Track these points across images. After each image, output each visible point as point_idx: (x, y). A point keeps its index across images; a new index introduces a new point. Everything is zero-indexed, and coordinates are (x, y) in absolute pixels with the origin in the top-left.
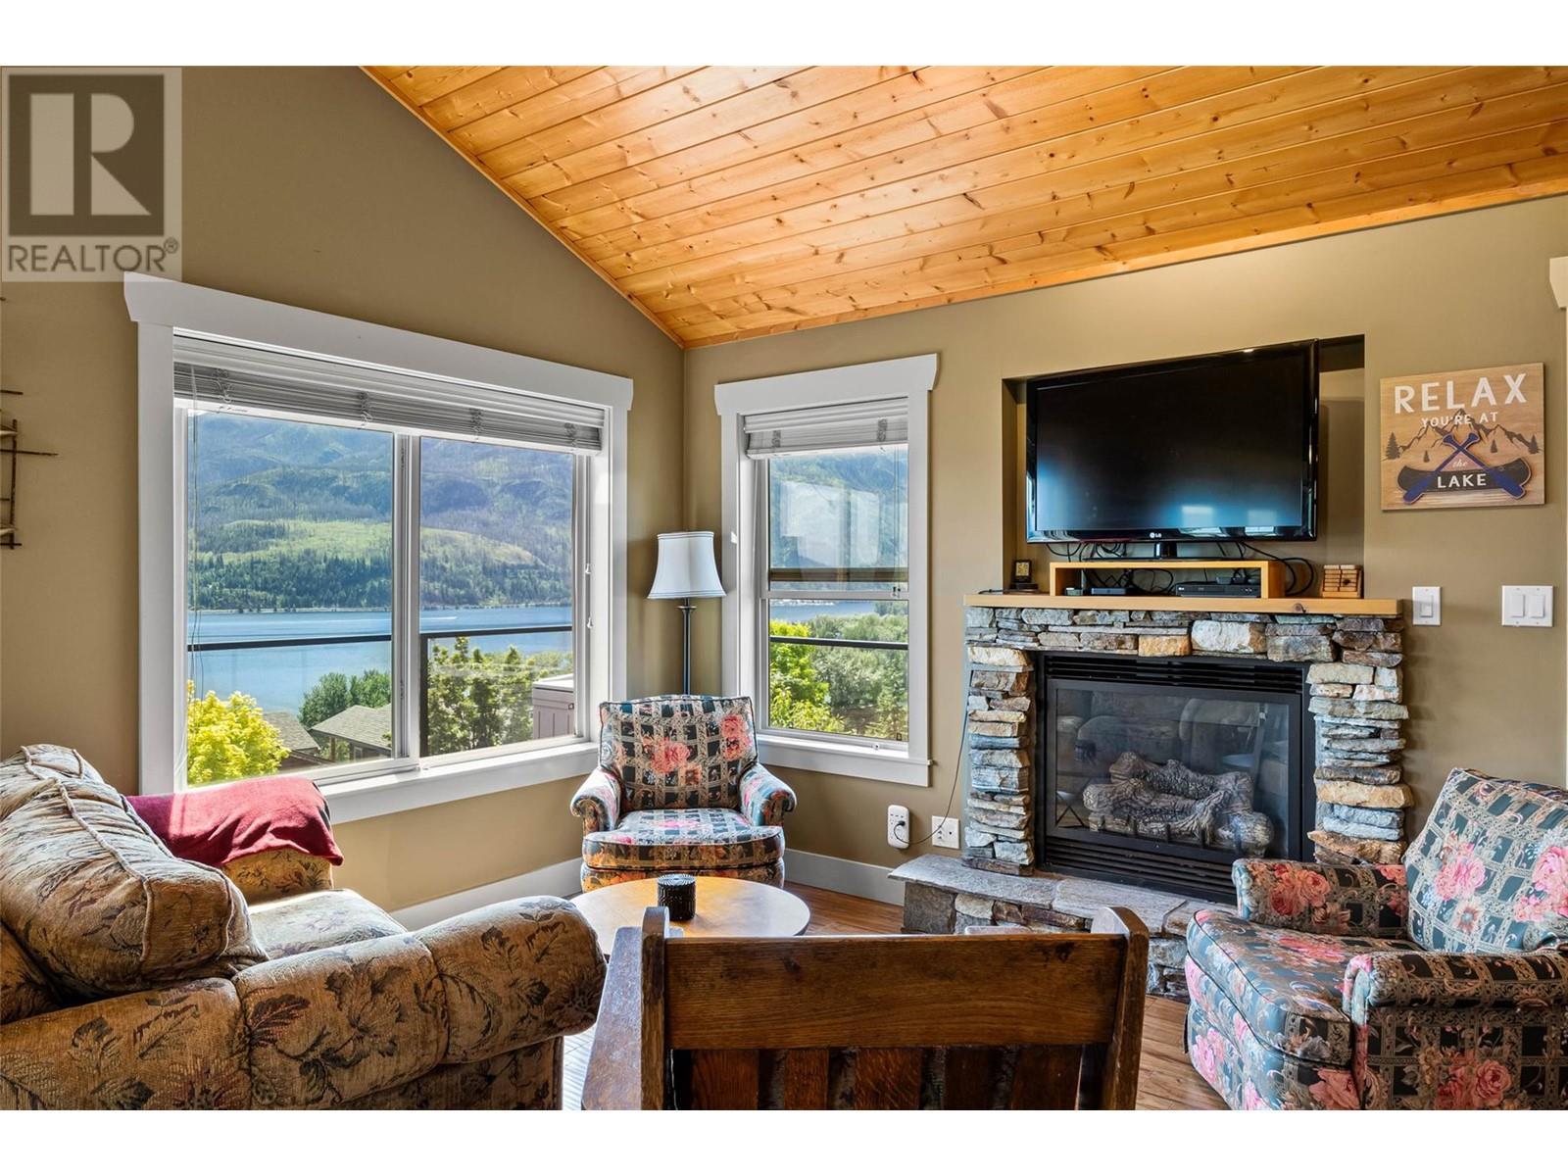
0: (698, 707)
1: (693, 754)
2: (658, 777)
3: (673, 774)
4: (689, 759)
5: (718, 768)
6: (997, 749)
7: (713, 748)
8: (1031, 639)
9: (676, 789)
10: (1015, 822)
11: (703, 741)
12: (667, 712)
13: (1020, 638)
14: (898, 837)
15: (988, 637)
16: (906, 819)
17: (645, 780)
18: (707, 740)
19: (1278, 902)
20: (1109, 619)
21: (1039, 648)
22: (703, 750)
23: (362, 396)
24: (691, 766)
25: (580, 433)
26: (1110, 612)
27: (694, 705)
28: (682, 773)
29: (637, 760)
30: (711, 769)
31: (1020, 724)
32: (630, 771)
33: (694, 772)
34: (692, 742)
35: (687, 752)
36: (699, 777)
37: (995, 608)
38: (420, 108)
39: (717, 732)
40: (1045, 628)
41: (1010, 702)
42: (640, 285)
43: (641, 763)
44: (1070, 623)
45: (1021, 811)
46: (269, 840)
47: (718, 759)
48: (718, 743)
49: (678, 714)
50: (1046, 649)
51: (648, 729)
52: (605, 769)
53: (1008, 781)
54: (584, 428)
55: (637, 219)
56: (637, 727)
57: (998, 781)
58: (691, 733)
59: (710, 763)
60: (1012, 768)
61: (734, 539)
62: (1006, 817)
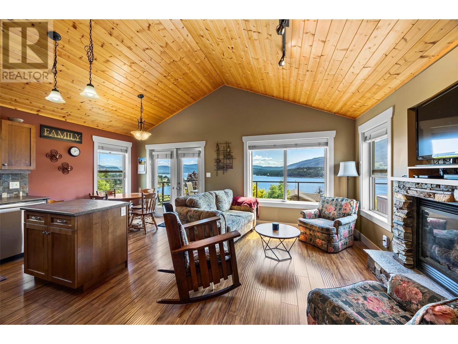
0: (340, 200)
1: (336, 209)
2: (326, 212)
3: (330, 213)
4: (334, 211)
5: (340, 214)
6: (399, 224)
7: (340, 209)
8: (405, 191)
9: (330, 216)
10: (403, 249)
11: (338, 207)
12: (333, 200)
13: (403, 191)
14: (385, 244)
15: (397, 190)
16: (386, 240)
17: (324, 213)
18: (339, 207)
19: (397, 292)
20: (426, 187)
21: (407, 195)
22: (338, 209)
23: (275, 145)
24: (334, 212)
25: (322, 144)
26: (426, 184)
27: (339, 199)
28: (332, 213)
29: (323, 208)
30: (338, 214)
31: (404, 218)
32: (322, 210)
33: (334, 213)
34: (336, 207)
35: (334, 209)
36: (335, 215)
37: (399, 182)
38: (283, 99)
39: (342, 206)
40: (409, 189)
41: (402, 211)
42: (335, 110)
43: (324, 209)
44: (415, 187)
45: (404, 245)
46: (246, 204)
47: (341, 212)
48: (341, 208)
49: (335, 201)
50: (410, 195)
51: (328, 203)
52: (318, 209)
53: (401, 235)
54: (324, 143)
55: (320, 101)
56: (326, 202)
57: (398, 235)
58: (336, 205)
59: (338, 212)
60: (402, 232)
61: (361, 163)
62: (402, 247)
